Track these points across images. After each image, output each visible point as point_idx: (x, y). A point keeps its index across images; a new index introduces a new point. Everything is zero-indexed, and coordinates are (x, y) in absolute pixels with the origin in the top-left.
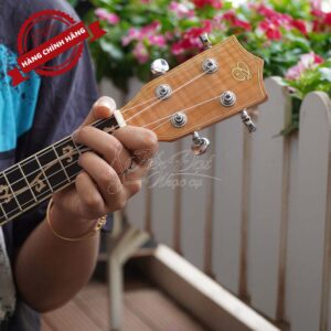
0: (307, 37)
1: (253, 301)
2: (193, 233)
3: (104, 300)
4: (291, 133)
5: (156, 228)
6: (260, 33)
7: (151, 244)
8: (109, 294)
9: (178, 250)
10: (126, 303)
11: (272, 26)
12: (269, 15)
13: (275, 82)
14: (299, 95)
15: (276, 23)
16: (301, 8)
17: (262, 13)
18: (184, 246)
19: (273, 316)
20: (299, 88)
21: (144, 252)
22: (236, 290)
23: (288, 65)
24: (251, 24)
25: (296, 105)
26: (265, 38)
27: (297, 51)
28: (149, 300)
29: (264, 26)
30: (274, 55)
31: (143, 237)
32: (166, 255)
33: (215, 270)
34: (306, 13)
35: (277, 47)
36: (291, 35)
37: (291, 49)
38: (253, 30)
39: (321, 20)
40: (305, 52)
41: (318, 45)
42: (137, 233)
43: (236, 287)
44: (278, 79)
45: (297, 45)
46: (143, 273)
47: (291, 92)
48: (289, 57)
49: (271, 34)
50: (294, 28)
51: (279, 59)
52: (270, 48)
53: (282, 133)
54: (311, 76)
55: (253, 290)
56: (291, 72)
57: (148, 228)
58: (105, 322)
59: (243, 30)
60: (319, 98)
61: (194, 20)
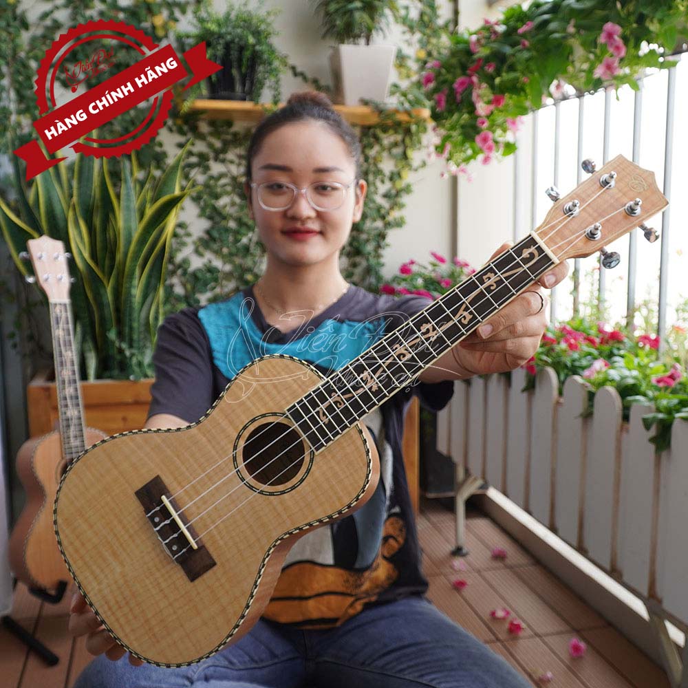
0: (597, 349)
1: (560, 532)
2: (516, 480)
3: (452, 524)
4: (588, 415)
5: (489, 478)
6: (563, 346)
7: (485, 486)
8: (455, 520)
9: (505, 493)
10: (467, 527)
11: (572, 341)
12: (569, 333)
13: (576, 381)
14: (593, 389)
15: (575, 339)
16: (590, 328)
17: (564, 333)
18: (509, 491)
19: (575, 544)
20: (593, 384)
21: (479, 492)
23: (583, 368)
24: (557, 339)
25: (591, 396)
26: (568, 349)
27: (589, 357)
28: (482, 526)
29: (567, 341)
30: (574, 361)
31: (479, 482)
32: (494, 494)
33: (532, 508)
34: (593, 332)
35: (576, 355)
36: (585, 347)
37: (585, 356)
38: (559, 343)
39: (606, 336)
40: (595, 359)
41: (604, 355)
42: (475, 479)
43: (547, 522)
44: (577, 378)
45: (590, 354)
46: (479, 506)
47: (587, 387)
48: (584, 363)
49: (571, 346)
50: (587, 342)
51: (577, 364)
52: (572, 356)
53: (581, 415)
54: (601, 376)
55: (559, 524)
56: (586, 373)
57: (484, 478)
58: (453, 540)
59: (552, 344)
60: (607, 391)
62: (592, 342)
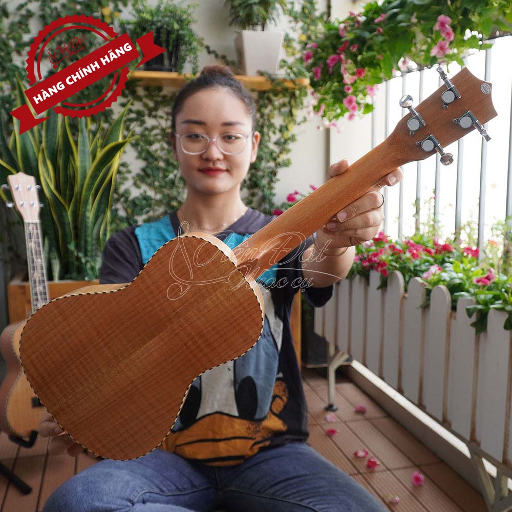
0: (433, 257)
1: (405, 394)
2: (373, 353)
3: (325, 387)
4: (426, 307)
5: (353, 353)
6: (408, 255)
7: (350, 359)
8: (328, 385)
9: (365, 365)
10: (337, 389)
11: (415, 252)
12: (412, 245)
13: (417, 281)
14: (429, 287)
15: (417, 250)
16: (428, 242)
17: (409, 245)
18: (368, 363)
19: (416, 402)
20: (430, 283)
21: (346, 364)
22: (396, 388)
23: (423, 272)
24: (403, 250)
25: (428, 292)
26: (411, 257)
27: (427, 264)
28: (348, 389)
29: (410, 251)
30: (416, 266)
31: (346, 356)
32: (357, 365)
33: (384, 376)
34: (430, 245)
35: (417, 262)
36: (424, 256)
37: (424, 263)
38: (405, 253)
39: (440, 248)
40: (431, 264)
41: (438, 261)
42: (343, 354)
43: (396, 386)
44: (418, 279)
45: (428, 261)
46: (345, 374)
47: (425, 285)
48: (423, 267)
49: (413, 255)
50: (426, 252)
51: (418, 268)
52: (414, 262)
53: (421, 306)
54: (436, 278)
55: (405, 387)
56: (425, 275)
57: (349, 352)
58: (326, 399)
59: (399, 253)
60: (441, 288)
61: (374, 248)
62: (429, 252)
